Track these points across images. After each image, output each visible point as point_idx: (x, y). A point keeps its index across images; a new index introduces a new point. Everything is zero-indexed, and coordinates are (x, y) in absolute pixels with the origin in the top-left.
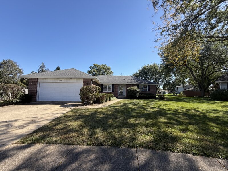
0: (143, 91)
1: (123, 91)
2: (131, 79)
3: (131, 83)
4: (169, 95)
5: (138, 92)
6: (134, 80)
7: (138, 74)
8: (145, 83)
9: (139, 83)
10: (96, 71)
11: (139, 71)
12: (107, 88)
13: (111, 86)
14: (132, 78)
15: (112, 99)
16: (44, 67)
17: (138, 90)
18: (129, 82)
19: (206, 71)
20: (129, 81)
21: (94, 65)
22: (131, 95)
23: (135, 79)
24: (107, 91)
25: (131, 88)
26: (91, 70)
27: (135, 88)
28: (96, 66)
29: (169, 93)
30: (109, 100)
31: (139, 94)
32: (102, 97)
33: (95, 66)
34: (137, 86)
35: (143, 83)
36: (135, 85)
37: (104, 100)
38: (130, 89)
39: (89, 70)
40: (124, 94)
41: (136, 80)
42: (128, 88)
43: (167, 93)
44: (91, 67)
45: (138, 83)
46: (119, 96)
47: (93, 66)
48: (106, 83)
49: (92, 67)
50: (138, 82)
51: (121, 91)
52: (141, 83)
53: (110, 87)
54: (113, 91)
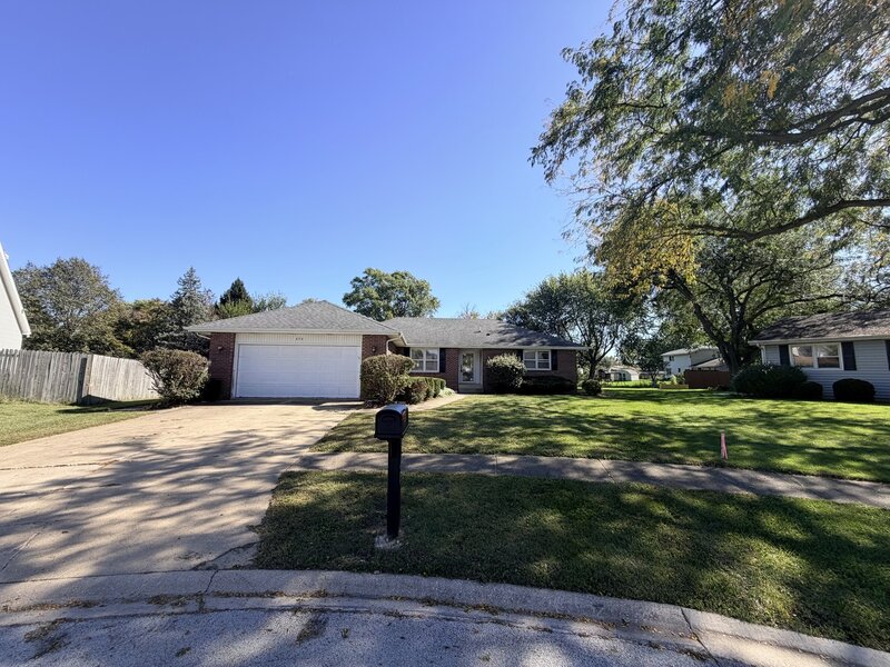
0: (537, 369)
1: (475, 368)
2: (500, 332)
3: (497, 343)
4: (642, 382)
5: (520, 371)
6: (508, 335)
7: (525, 306)
8: (544, 344)
9: (523, 344)
10: (375, 295)
11: (529, 296)
12: (425, 359)
13: (437, 353)
14: (503, 329)
15: (441, 392)
16: (195, 282)
17: (520, 365)
18: (491, 341)
19: (742, 306)
20: (494, 337)
21: (368, 272)
22: (499, 381)
23: (511, 332)
24: (424, 371)
25: (497, 360)
26: (357, 291)
27: (510, 360)
28: (374, 276)
29: (640, 378)
30: (435, 396)
31: (524, 378)
32: (417, 386)
33: (370, 278)
34: (519, 353)
35: (534, 345)
36: (510, 351)
37: (422, 396)
38: (494, 364)
39: (350, 290)
40: (478, 379)
41: (514, 334)
42: (491, 362)
43: (635, 376)
44: (357, 280)
45: (519, 344)
46: (460, 386)
47: (361, 276)
48: (422, 345)
49: (361, 281)
50: (519, 341)
51: (467, 370)
52: (529, 343)
53: (433, 356)
54: (443, 369)
